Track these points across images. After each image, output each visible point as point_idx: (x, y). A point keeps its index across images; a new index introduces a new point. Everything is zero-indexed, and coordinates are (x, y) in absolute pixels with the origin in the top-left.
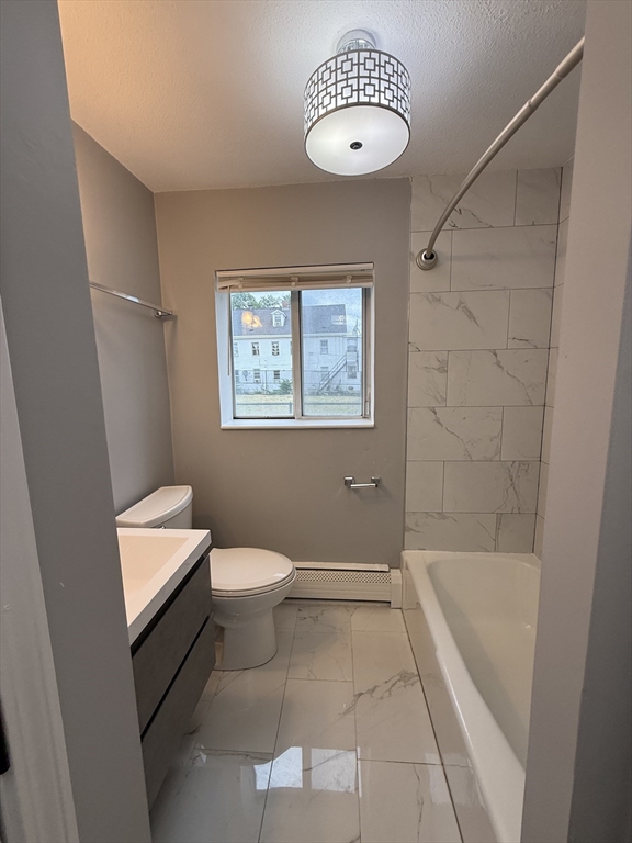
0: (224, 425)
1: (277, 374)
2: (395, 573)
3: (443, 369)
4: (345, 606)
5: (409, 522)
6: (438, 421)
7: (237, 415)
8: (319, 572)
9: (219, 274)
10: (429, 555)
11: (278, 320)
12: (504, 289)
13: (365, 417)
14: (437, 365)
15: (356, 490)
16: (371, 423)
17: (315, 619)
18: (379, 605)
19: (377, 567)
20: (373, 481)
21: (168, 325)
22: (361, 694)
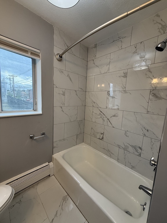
2: (51, 164)
3: (64, 95)
4: (32, 187)
5: (55, 145)
6: (62, 111)
10: (62, 153)
12: (78, 74)
13: (35, 110)
14: (62, 93)
15: (36, 139)
16: (40, 112)
18: (45, 178)
19: (44, 165)
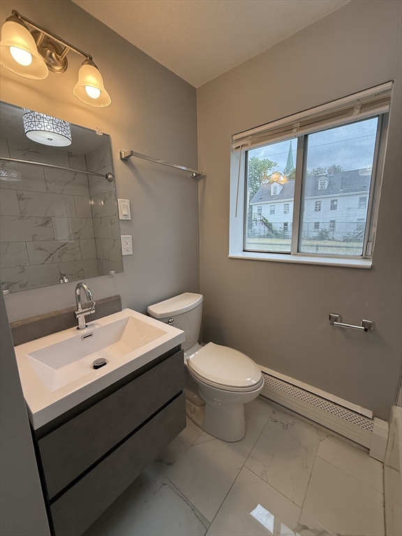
0: (231, 255)
1: (317, 225)
2: (380, 425)
4: (316, 428)
7: (247, 249)
8: (296, 389)
9: (235, 137)
11: (323, 184)
13: (364, 257)
15: (342, 329)
16: (369, 263)
17: (285, 427)
20: (364, 324)
21: (200, 183)
22: (305, 528)
